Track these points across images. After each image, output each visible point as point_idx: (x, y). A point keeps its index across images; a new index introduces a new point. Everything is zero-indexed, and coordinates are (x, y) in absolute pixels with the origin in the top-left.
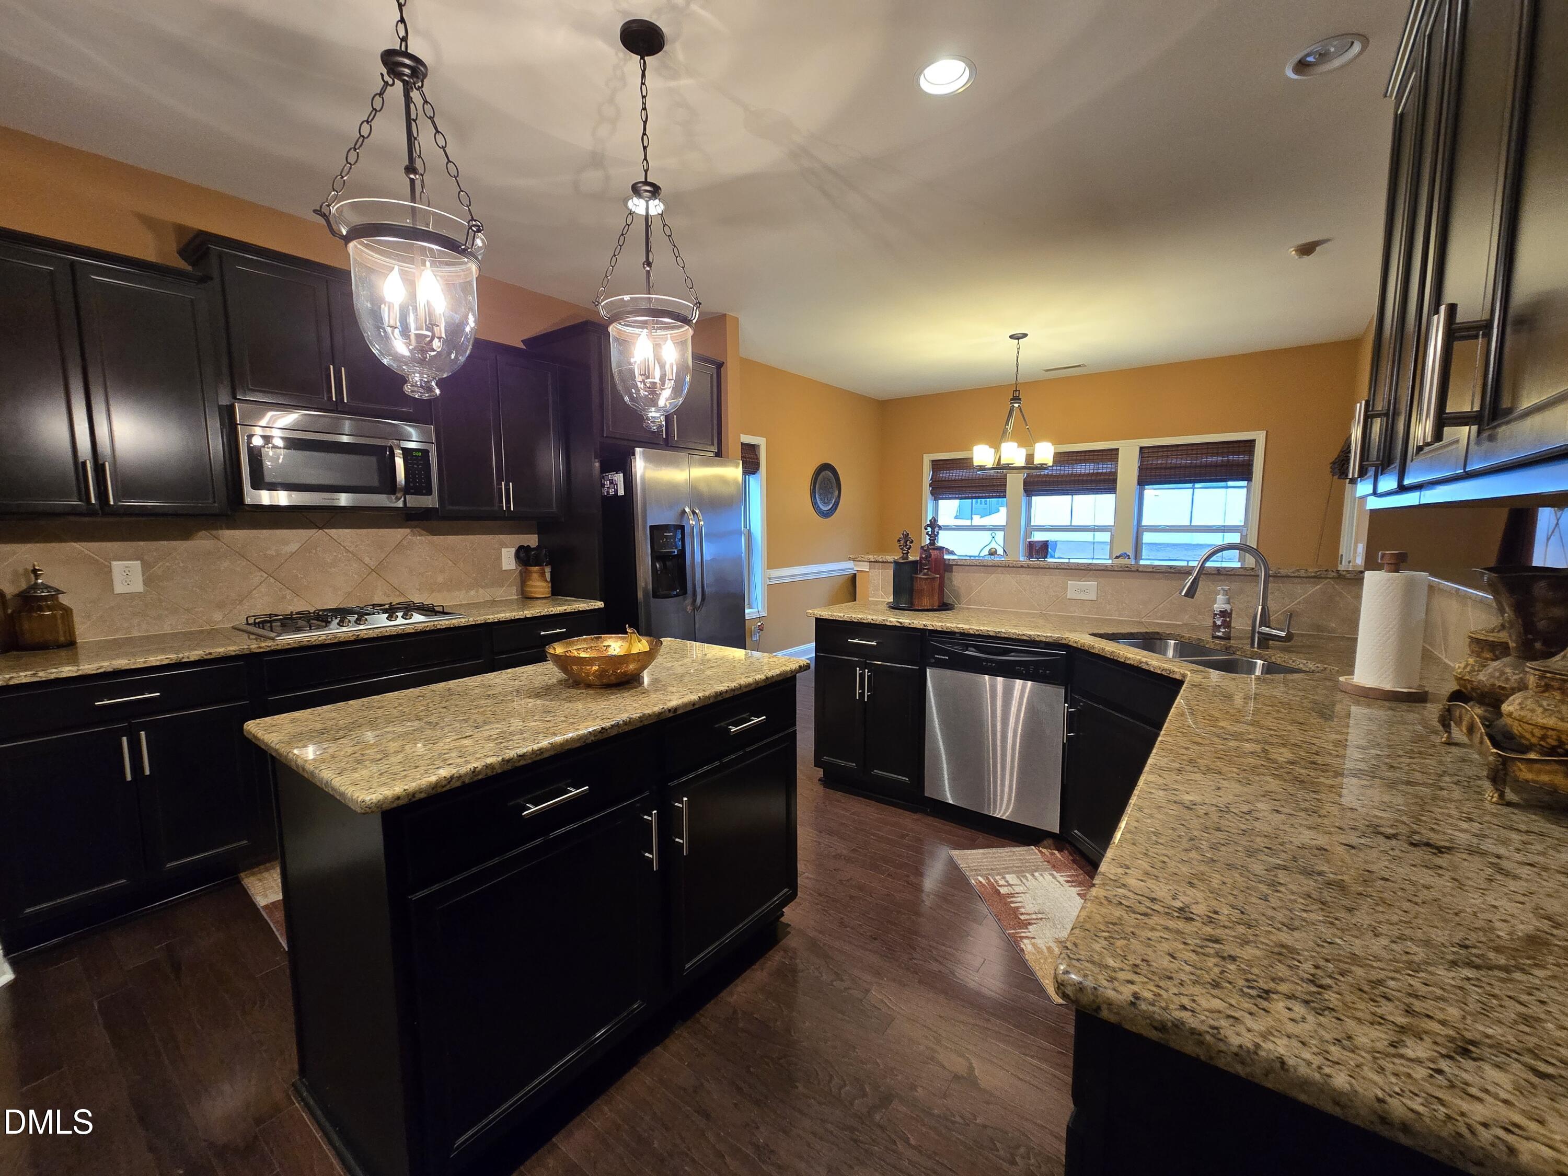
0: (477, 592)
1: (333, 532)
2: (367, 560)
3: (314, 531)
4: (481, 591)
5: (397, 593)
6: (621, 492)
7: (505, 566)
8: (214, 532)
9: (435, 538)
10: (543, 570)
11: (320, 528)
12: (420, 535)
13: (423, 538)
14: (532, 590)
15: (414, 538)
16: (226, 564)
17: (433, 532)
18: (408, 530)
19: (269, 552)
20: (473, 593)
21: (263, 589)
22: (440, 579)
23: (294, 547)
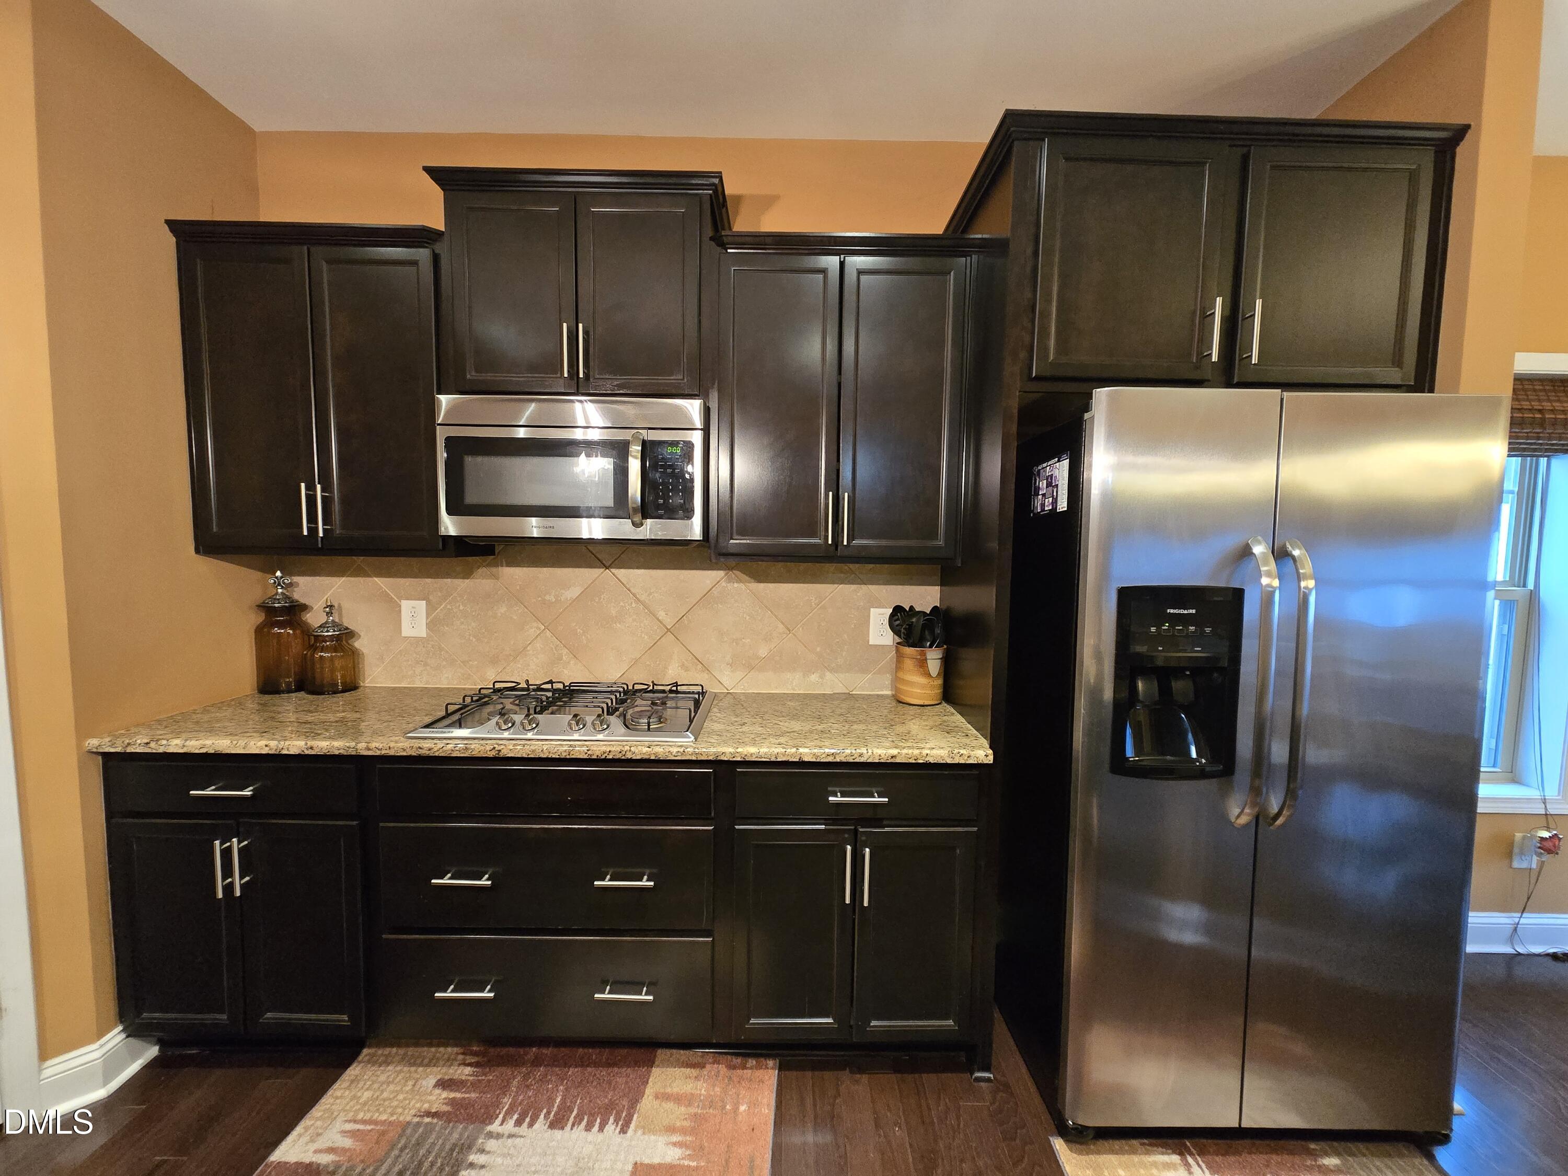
0: (821, 677)
1: (621, 573)
2: (661, 615)
3: (602, 570)
4: (828, 675)
5: (700, 666)
6: (1062, 506)
7: (874, 639)
8: (494, 570)
9: (762, 586)
10: (923, 654)
11: (607, 568)
12: (740, 581)
13: (742, 586)
14: (905, 688)
15: (730, 586)
16: (503, 609)
17: (760, 577)
18: (721, 573)
19: (547, 597)
20: (814, 678)
21: (538, 645)
22: (763, 652)
23: (573, 592)
